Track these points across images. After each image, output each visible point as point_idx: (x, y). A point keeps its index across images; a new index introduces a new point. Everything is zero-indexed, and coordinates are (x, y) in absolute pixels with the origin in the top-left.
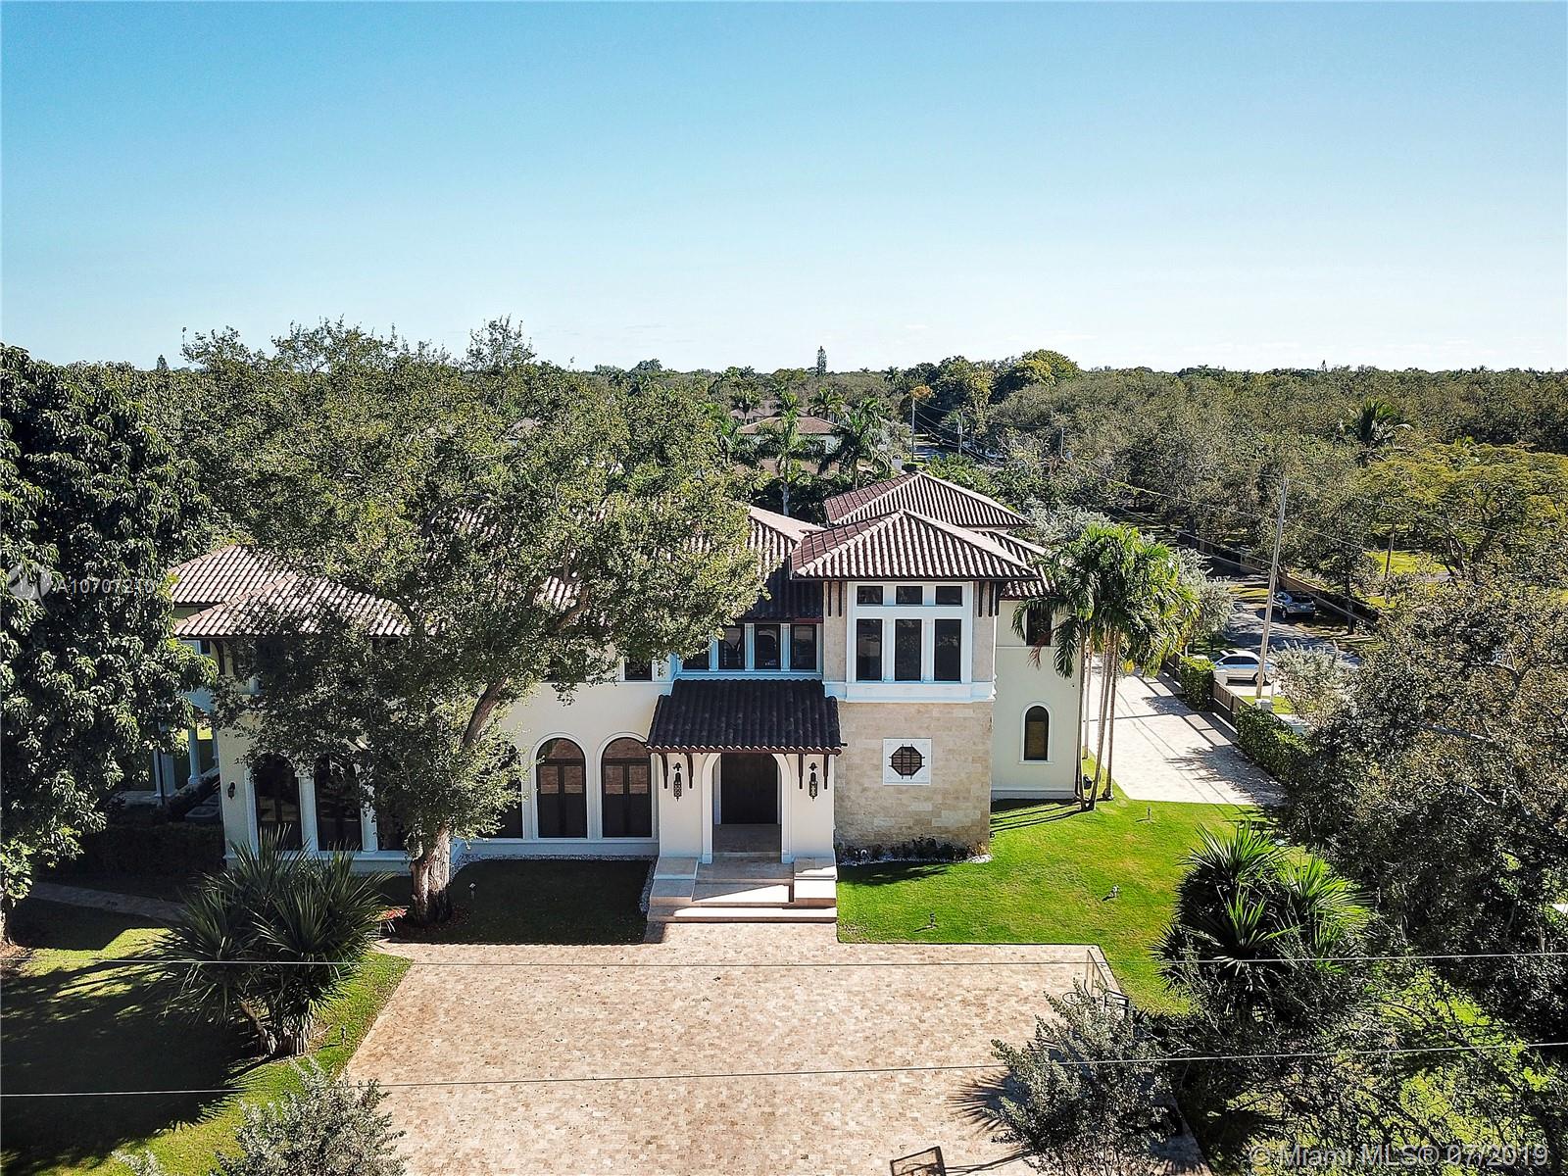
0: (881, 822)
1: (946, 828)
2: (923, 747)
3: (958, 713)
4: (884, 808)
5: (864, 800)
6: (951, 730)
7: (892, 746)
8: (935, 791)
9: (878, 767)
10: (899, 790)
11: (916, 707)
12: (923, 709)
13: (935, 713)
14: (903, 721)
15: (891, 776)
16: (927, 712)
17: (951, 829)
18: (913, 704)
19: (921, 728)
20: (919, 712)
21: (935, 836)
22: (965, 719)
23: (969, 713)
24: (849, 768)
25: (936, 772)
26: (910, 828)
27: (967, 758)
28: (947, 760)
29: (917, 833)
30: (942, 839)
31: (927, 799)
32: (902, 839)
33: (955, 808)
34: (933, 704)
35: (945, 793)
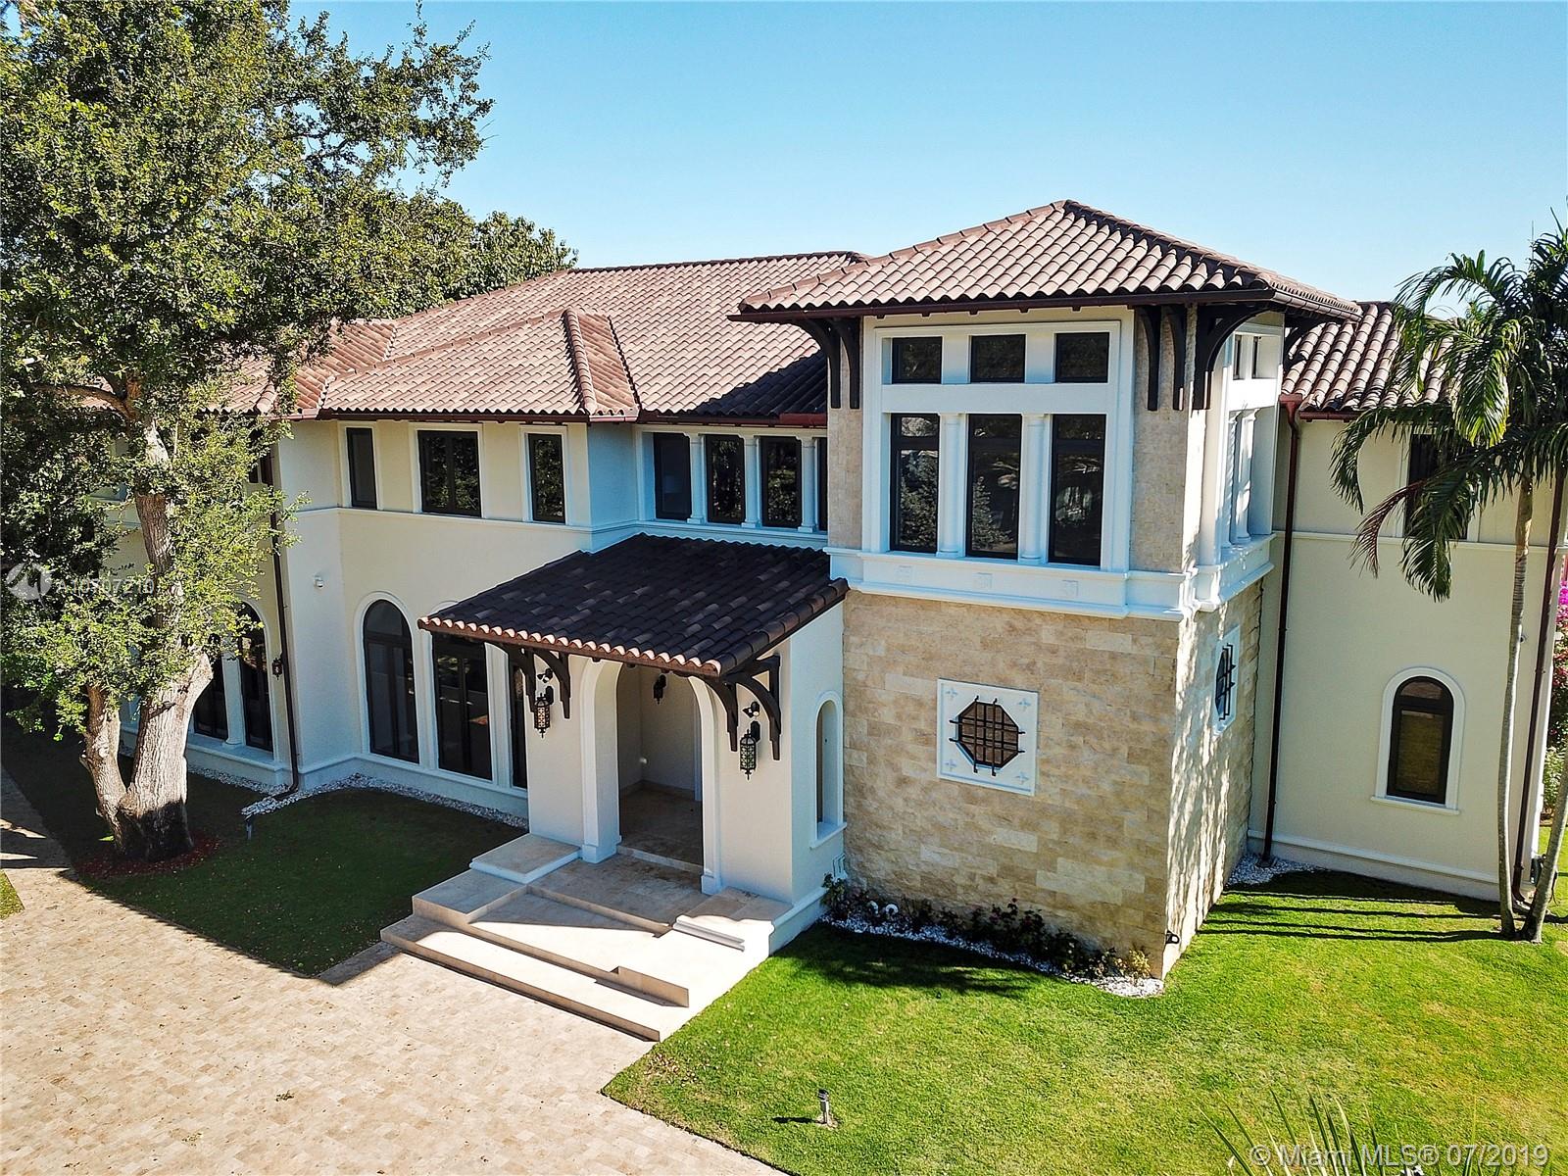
0: (933, 856)
1: (1066, 897)
2: (1020, 707)
3: (1098, 641)
4: (940, 828)
5: (900, 801)
6: (1080, 679)
7: (955, 699)
8: (1044, 811)
9: (927, 739)
10: (969, 795)
11: (1006, 617)
12: (1021, 622)
13: (1047, 635)
14: (978, 645)
15: (953, 763)
16: (1029, 631)
17: (1078, 902)
18: (1000, 610)
19: (1014, 665)
20: (1012, 629)
21: (1043, 909)
22: (1114, 656)
23: (1123, 643)
24: (875, 730)
25: (1045, 768)
26: (991, 880)
27: (1115, 750)
28: (1073, 747)
29: (1004, 894)
30: (1057, 920)
31: (1028, 826)
32: (974, 899)
33: (1087, 857)
34: (1041, 614)
35: (1067, 820)
